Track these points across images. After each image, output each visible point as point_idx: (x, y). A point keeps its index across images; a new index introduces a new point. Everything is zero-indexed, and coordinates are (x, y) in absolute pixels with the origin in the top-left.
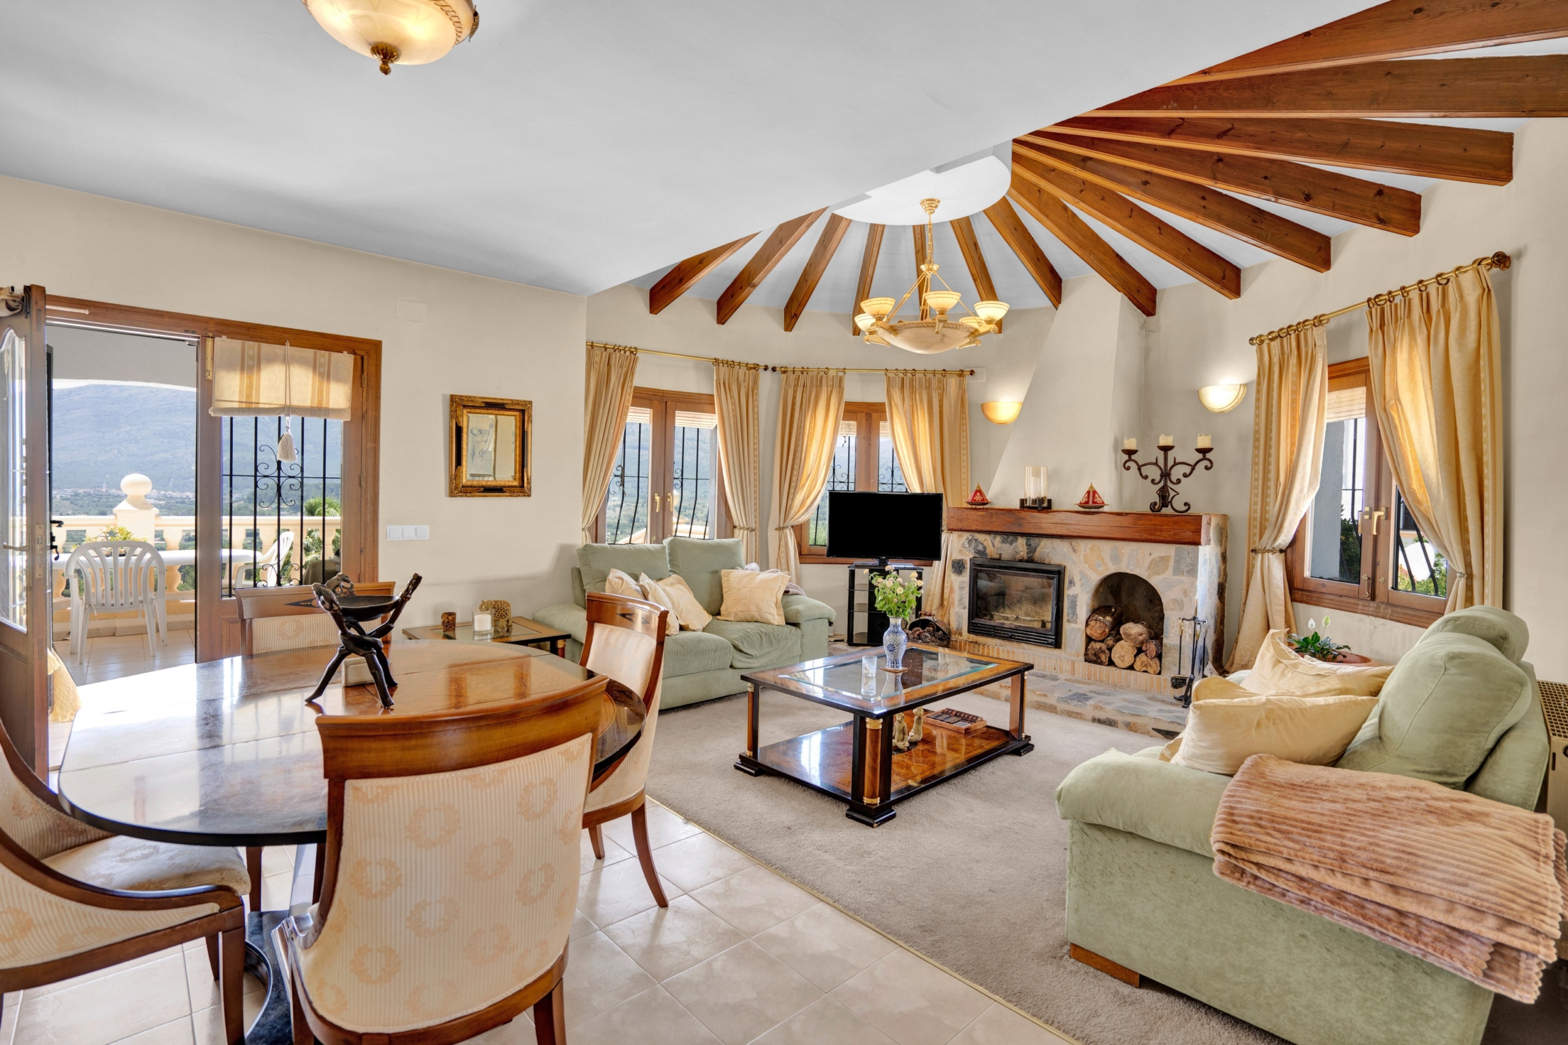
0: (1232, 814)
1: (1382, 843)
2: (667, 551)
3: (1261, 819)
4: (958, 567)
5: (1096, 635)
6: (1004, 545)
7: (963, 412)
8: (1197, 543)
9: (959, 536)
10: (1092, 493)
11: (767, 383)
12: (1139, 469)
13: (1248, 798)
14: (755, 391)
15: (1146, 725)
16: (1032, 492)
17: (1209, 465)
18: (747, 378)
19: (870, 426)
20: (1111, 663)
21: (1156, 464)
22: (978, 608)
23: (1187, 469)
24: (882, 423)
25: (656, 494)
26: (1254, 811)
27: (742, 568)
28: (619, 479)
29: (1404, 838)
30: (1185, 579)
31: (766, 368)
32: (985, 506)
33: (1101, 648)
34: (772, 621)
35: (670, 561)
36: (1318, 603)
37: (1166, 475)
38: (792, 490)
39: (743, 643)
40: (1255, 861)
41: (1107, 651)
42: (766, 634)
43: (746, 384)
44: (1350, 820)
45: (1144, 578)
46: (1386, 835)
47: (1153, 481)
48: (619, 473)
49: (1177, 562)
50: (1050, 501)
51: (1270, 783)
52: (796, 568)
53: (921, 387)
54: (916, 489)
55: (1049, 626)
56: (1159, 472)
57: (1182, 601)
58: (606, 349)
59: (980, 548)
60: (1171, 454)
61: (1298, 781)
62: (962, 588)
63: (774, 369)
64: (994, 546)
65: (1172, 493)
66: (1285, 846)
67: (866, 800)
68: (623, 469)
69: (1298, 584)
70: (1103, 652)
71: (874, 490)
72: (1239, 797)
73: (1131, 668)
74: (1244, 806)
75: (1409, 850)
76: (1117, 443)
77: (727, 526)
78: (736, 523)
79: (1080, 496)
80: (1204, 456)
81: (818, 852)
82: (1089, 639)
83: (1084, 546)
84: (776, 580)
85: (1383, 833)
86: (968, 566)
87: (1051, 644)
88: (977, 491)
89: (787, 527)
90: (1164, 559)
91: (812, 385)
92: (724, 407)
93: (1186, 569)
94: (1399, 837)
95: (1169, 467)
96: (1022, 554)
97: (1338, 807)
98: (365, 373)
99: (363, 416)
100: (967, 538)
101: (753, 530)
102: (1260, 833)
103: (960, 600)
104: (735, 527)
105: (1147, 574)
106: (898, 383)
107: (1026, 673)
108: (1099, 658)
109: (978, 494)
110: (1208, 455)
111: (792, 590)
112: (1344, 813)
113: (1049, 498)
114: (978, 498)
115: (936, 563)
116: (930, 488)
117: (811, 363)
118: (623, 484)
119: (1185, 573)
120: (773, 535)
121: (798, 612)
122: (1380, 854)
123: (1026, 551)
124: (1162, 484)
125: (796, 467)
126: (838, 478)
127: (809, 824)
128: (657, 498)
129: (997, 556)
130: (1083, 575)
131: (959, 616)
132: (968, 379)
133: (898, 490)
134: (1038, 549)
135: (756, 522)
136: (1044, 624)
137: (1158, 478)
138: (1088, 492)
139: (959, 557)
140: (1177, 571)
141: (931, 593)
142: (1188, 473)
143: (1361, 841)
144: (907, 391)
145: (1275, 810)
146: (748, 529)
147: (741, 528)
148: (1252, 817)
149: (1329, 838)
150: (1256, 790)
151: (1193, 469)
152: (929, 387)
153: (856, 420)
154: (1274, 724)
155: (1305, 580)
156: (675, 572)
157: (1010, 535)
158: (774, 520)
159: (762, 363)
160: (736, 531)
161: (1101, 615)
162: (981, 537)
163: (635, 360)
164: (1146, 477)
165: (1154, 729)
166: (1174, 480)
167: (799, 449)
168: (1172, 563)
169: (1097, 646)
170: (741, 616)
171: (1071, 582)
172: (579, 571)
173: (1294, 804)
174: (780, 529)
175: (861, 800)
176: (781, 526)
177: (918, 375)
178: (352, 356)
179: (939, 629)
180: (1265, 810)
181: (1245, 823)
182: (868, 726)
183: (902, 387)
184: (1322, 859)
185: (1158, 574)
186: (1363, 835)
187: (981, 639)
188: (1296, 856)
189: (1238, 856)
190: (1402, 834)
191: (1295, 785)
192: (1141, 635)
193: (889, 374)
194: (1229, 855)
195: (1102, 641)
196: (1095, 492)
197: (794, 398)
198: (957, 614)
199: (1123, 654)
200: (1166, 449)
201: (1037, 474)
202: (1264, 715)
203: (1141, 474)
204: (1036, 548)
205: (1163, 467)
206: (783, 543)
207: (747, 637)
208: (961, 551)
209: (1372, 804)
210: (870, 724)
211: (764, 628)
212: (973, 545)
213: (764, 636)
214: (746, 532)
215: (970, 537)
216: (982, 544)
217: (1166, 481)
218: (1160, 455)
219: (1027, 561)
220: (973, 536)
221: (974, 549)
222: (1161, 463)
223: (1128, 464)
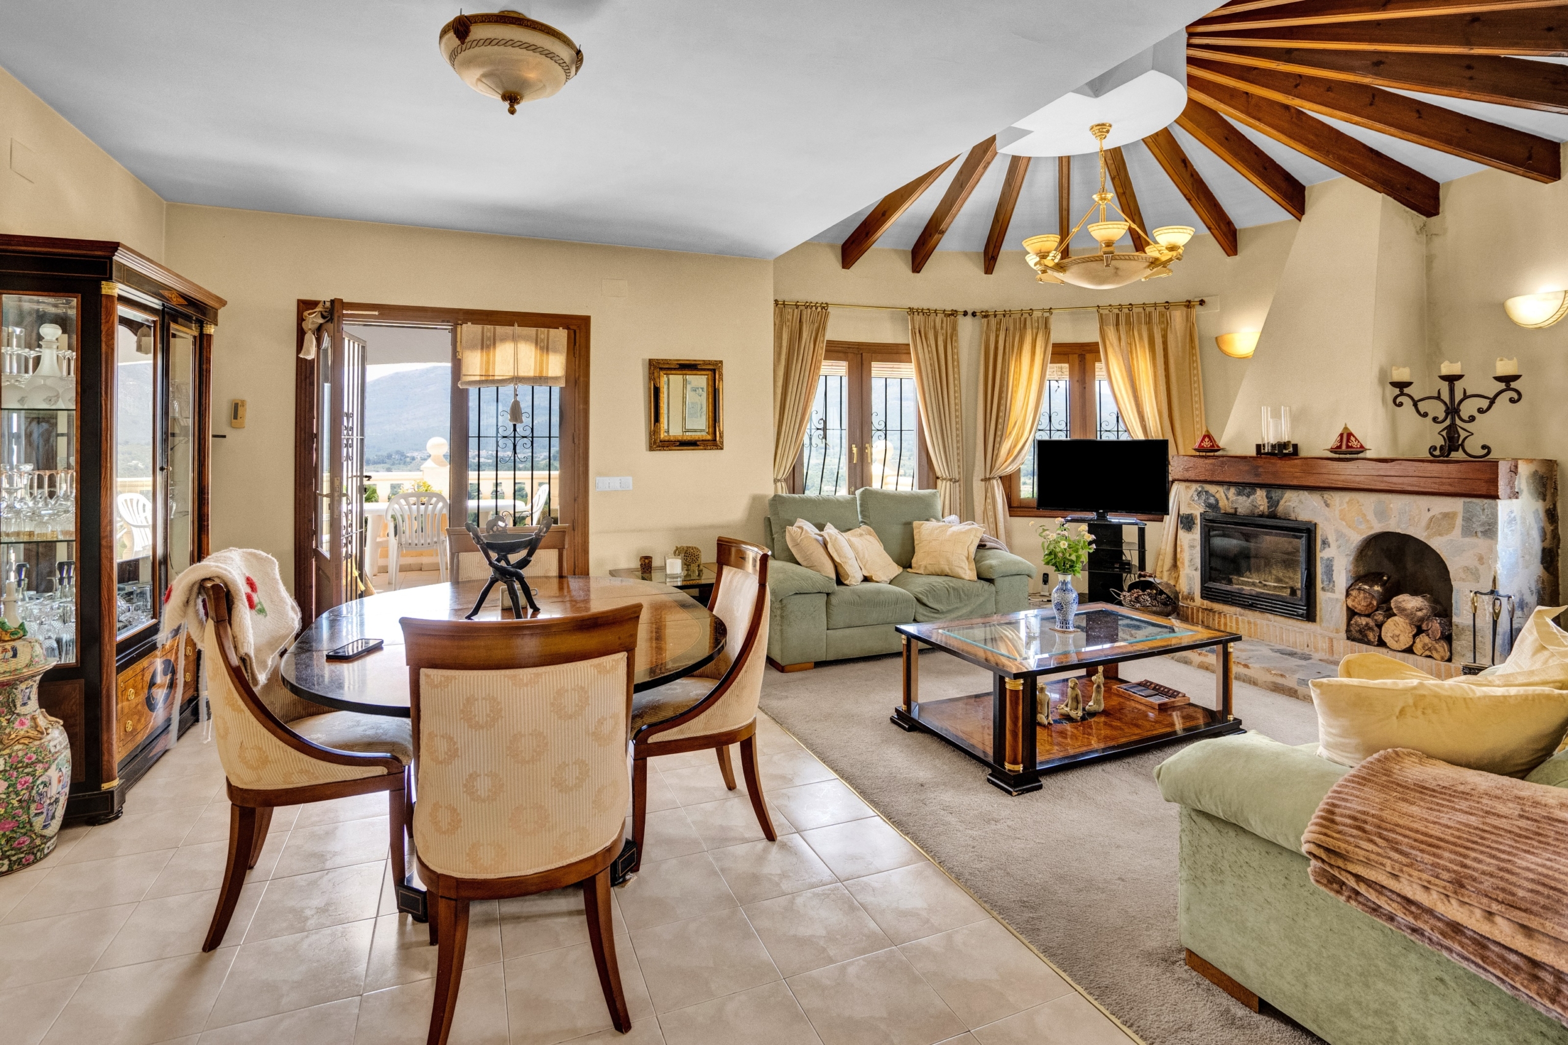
0: (1333, 813)
1: (1518, 871)
2: (858, 503)
3: (1365, 822)
4: (1186, 522)
5: (1361, 607)
6: (1240, 498)
7: (1193, 347)
8: (1496, 497)
9: (1187, 487)
10: (1347, 435)
11: (967, 329)
12: (1415, 405)
13: (1357, 797)
14: (954, 338)
16: (1270, 436)
17: (1516, 397)
18: (944, 325)
19: (1084, 369)
20: (1381, 643)
21: (1438, 398)
22: (1211, 568)
23: (1484, 404)
24: (1097, 364)
25: (854, 446)
26: (1359, 812)
27: (938, 520)
28: (821, 432)
29: (1551, 868)
30: (1481, 542)
31: (965, 313)
32: (1216, 454)
33: (1366, 624)
34: (963, 576)
35: (862, 512)
37: (1453, 410)
38: (998, 439)
39: (927, 597)
40: (1354, 871)
41: (1376, 628)
42: (954, 589)
43: (944, 331)
44: (1482, 838)
45: (1420, 538)
46: (1525, 861)
47: (1435, 419)
48: (821, 426)
49: (1465, 518)
50: (1295, 446)
51: (1392, 782)
52: (1005, 521)
53: (1140, 323)
54: (1140, 436)
55: (1299, 593)
56: (1443, 408)
57: (1477, 570)
58: (797, 306)
59: (1212, 501)
60: (1459, 386)
61: (1432, 784)
62: (1192, 547)
63: (974, 314)
64: (1228, 499)
65: (1463, 434)
66: (1389, 858)
67: (1008, 766)
68: (825, 422)
70: (1370, 629)
71: (1091, 437)
72: (1347, 794)
73: (1406, 650)
74: (1348, 805)
75: (1553, 884)
76: (1383, 375)
77: (928, 476)
78: (939, 474)
79: (1332, 440)
80: (1509, 386)
81: (942, 812)
82: (1351, 611)
83: (1339, 500)
84: (973, 532)
85: (1522, 859)
86: (1198, 521)
88: (1205, 437)
89: (994, 478)
90: (1448, 516)
91: (1015, 328)
92: (921, 356)
93: (1479, 529)
94: (1544, 866)
95: (1457, 402)
96: (1262, 508)
97: (1473, 820)
98: (577, 344)
99: (576, 382)
100: (1197, 490)
101: (955, 482)
102: (1361, 839)
103: (1188, 560)
104: (938, 478)
105: (1424, 534)
106: (1112, 319)
107: (1232, 644)
108: (1365, 636)
109: (1207, 439)
110: (1513, 385)
111: (989, 544)
112: (1477, 828)
113: (1293, 442)
114: (1207, 444)
115: (1167, 518)
116: (1155, 434)
117: (1015, 305)
118: (825, 437)
119: (1479, 534)
120: (978, 487)
121: (991, 567)
122: (1511, 883)
123: (1267, 504)
124: (1448, 422)
125: (1001, 414)
126: (1056, 425)
127: (944, 784)
128: (855, 450)
129: (1232, 511)
130: (1340, 535)
131: (1190, 579)
132: (1198, 310)
133: (1124, 437)
134: (1282, 502)
135: (959, 473)
136: (1293, 592)
137: (1442, 416)
138: (1341, 435)
139: (1188, 512)
140: (1468, 531)
141: (1162, 551)
142: (1485, 409)
143: (1489, 864)
144: (1122, 328)
145: (1386, 814)
146: (951, 480)
147: (943, 479)
148: (1355, 818)
149: (1446, 854)
150: (1371, 788)
151: (1492, 403)
152: (1149, 322)
153: (1068, 362)
154: (1423, 713)
156: (865, 523)
157: (1245, 487)
158: (979, 472)
159: (961, 309)
160: (939, 482)
161: (1366, 583)
162: (1212, 489)
163: (827, 315)
164: (1425, 415)
166: (1465, 418)
167: (1004, 395)
168: (1459, 522)
169: (1361, 621)
170: (931, 569)
171: (1325, 543)
172: (769, 519)
173: (1414, 809)
174: (986, 480)
175: (1003, 766)
176: (988, 476)
177: (1135, 310)
178: (566, 331)
179: (1161, 592)
180: (1374, 812)
181: (1344, 825)
182: (1007, 686)
183: (1117, 324)
184: (1432, 879)
185: (1440, 535)
186: (1494, 857)
187: (1217, 606)
188: (1402, 871)
189: (1333, 863)
190: (1549, 863)
191: (1426, 788)
192: (1421, 610)
193: (1101, 311)
194: (1323, 861)
195: (1368, 616)
196: (1350, 435)
197: (997, 342)
198: (1187, 577)
199: (1397, 633)
200: (1451, 379)
201: (1276, 415)
202: (1411, 701)
203: (1418, 411)
204: (1278, 502)
205: (1448, 402)
206: (989, 495)
207: (932, 591)
208: (1189, 504)
209: (1523, 823)
210: (1010, 684)
211: (953, 583)
212: (1203, 497)
213: (951, 591)
214: (948, 483)
215: (1200, 489)
216: (1214, 496)
217: (1453, 420)
218: (1444, 386)
219: (1268, 517)
220: (1203, 488)
221: (1205, 502)
222: (1446, 396)
223: (1399, 399)
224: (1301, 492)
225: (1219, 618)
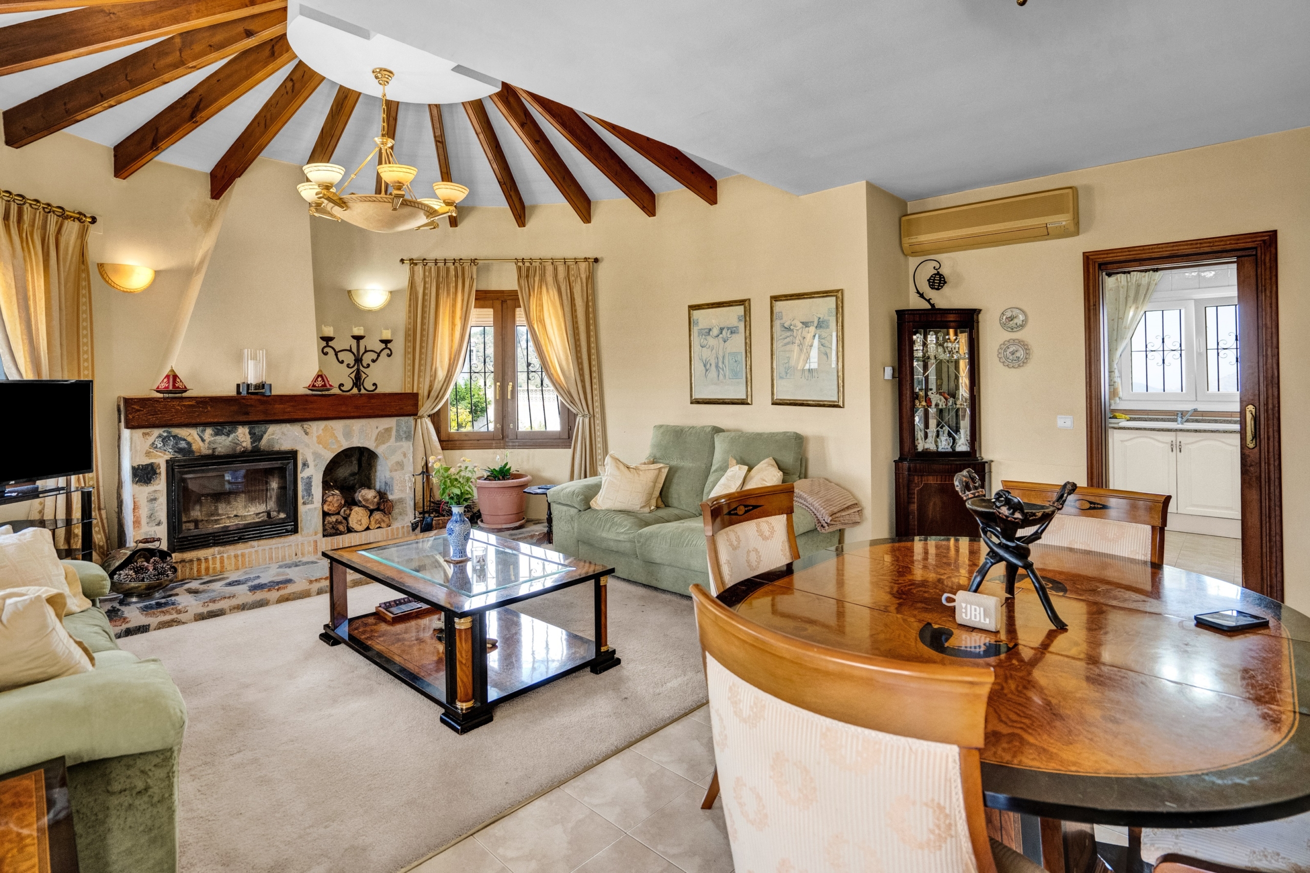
4: (145, 474)
5: (333, 509)
6: (218, 438)
8: (415, 414)
9: (144, 434)
12: (336, 355)
17: (390, 353)
20: (350, 530)
21: (350, 351)
23: (374, 356)
30: (404, 444)
33: (337, 520)
36: (461, 448)
37: (358, 360)
41: (344, 521)
45: (370, 449)
49: (397, 431)
50: (269, 387)
56: (353, 358)
57: (403, 462)
59: (183, 445)
60: (362, 343)
62: (152, 500)
64: (203, 440)
65: (364, 376)
69: (445, 437)
70: (341, 523)
73: (368, 529)
76: (315, 331)
80: (386, 345)
82: (325, 514)
83: (315, 429)
86: (163, 470)
87: (291, 531)
88: (170, 376)
90: (388, 430)
93: (404, 436)
95: (361, 354)
96: (244, 444)
100: (160, 436)
103: (154, 515)
105: (375, 445)
108: (338, 529)
110: (389, 345)
113: (268, 382)
119: (404, 439)
123: (249, 440)
124: (356, 367)
129: (210, 452)
130: (317, 456)
134: (266, 437)
137: (352, 363)
138: (318, 376)
139: (145, 461)
140: (398, 438)
142: (375, 360)
151: (379, 356)
155: (449, 434)
157: (223, 426)
162: (182, 432)
164: (342, 362)
166: (365, 365)
168: (394, 433)
169: (333, 519)
171: (305, 465)
185: (384, 443)
187: (190, 556)
192: (375, 497)
195: (338, 513)
196: (322, 377)
199: (359, 518)
200: (358, 338)
201: (254, 357)
203: (337, 359)
204: (262, 436)
205: (356, 354)
208: (145, 453)
212: (172, 442)
215: (165, 434)
216: (184, 440)
217: (358, 366)
218: (354, 342)
219: (252, 451)
220: (168, 433)
221: (173, 447)
222: (355, 350)
223: (325, 350)
224: (284, 425)
225: (199, 565)
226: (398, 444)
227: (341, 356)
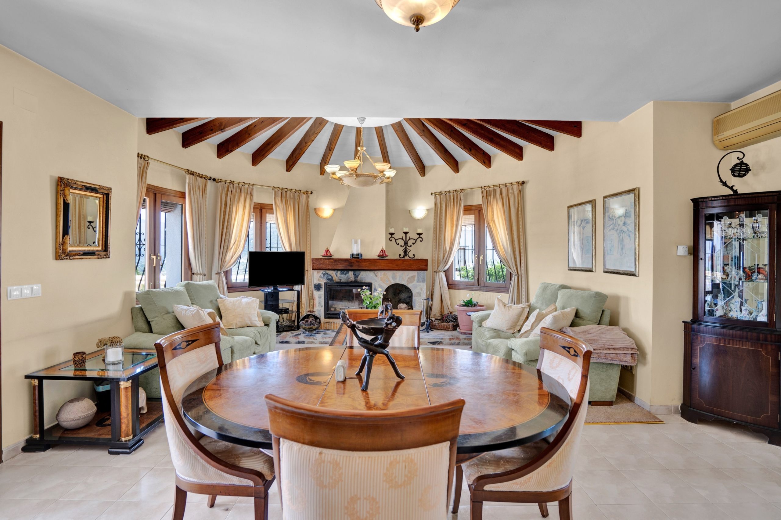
4: (318, 287)
6: (342, 275)
7: (307, 211)
9: (318, 272)
10: (383, 251)
11: (210, 187)
12: (396, 241)
15: (425, 341)
16: (355, 251)
17: (421, 240)
19: (262, 215)
21: (402, 239)
23: (414, 241)
25: (152, 255)
30: (421, 284)
36: (458, 289)
37: (406, 243)
38: (225, 251)
45: (406, 285)
47: (401, 246)
49: (418, 278)
50: (362, 255)
53: (290, 198)
54: (288, 250)
56: (403, 242)
57: (420, 293)
59: (330, 277)
60: (408, 235)
62: (320, 297)
64: (337, 276)
65: (408, 251)
69: (451, 283)
76: (386, 230)
79: (377, 253)
80: (420, 236)
83: (381, 274)
84: (255, 301)
86: (323, 286)
88: (327, 250)
89: (222, 272)
90: (413, 277)
93: (421, 280)
95: (407, 240)
96: (351, 279)
100: (323, 273)
101: (205, 275)
103: (319, 303)
105: (407, 283)
106: (279, 194)
119: (421, 282)
123: (353, 277)
124: (405, 247)
125: (227, 237)
128: (153, 257)
129: (339, 281)
130: (379, 287)
131: (322, 310)
134: (359, 276)
137: (403, 245)
138: (380, 251)
139: (318, 282)
140: (418, 281)
142: (414, 243)
144: (283, 199)
146: (202, 275)
147: (198, 274)
151: (416, 241)
152: (293, 198)
157: (344, 271)
158: (215, 269)
160: (194, 276)
162: (330, 272)
164: (398, 244)
165: (428, 342)
166: (409, 246)
168: (416, 278)
174: (218, 273)
176: (219, 271)
177: (289, 192)
179: (317, 318)
183: (281, 197)
185: (411, 283)
187: (331, 320)
193: (275, 190)
198: (318, 310)
200: (406, 233)
201: (357, 243)
203: (396, 243)
204: (358, 276)
205: (405, 240)
206: (220, 281)
208: (318, 279)
212: (326, 276)
215: (324, 273)
216: (331, 275)
217: (406, 246)
218: (404, 235)
219: (354, 282)
220: (326, 272)
221: (327, 278)
222: (404, 238)
223: (391, 239)
224: (367, 272)
225: (334, 325)
226: (418, 284)
227: (398, 241)
